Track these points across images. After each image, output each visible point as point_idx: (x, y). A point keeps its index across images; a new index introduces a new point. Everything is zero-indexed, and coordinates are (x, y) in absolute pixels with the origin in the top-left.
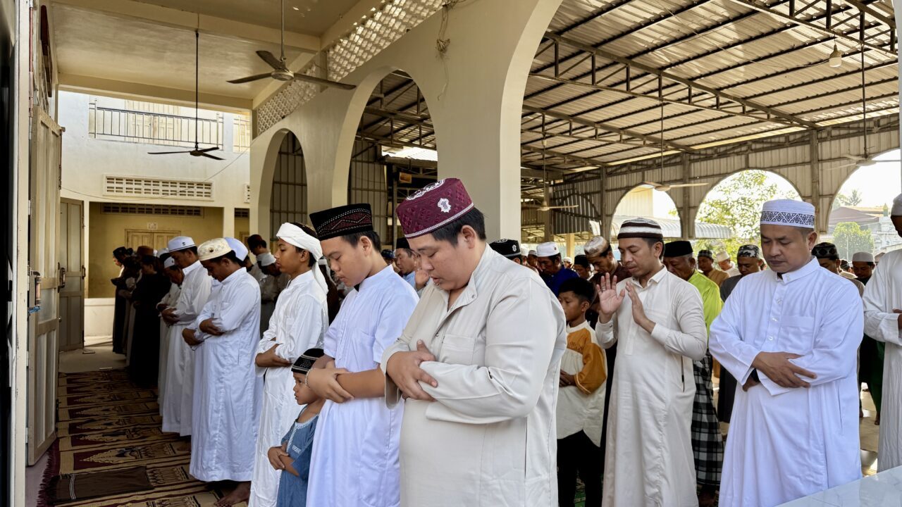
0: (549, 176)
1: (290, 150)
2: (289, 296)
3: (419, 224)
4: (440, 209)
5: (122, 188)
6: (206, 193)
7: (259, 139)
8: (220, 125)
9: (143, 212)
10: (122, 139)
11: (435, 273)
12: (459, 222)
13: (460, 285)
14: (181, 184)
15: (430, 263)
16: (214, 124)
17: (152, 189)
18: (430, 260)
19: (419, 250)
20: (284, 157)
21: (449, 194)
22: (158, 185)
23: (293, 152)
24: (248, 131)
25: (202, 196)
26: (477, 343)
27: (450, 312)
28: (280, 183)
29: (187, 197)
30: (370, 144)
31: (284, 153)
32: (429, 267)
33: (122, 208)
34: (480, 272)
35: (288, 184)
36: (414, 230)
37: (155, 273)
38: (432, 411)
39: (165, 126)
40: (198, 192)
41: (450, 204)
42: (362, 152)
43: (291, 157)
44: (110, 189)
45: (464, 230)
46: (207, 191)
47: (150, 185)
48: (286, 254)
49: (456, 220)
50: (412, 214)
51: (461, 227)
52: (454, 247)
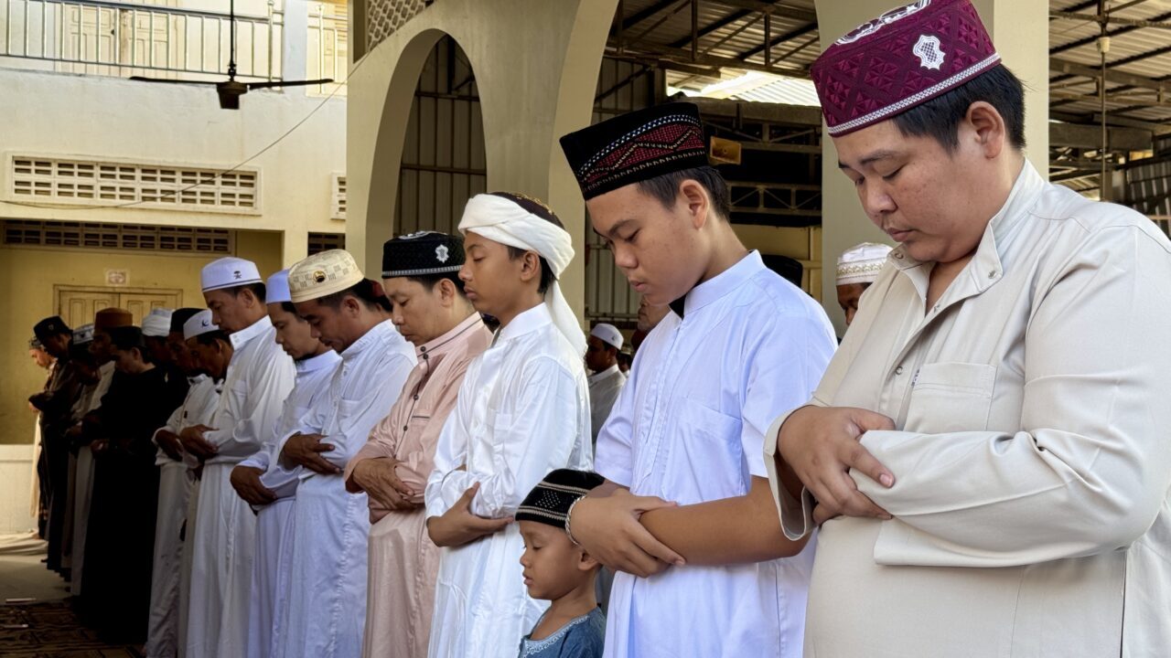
0: (1114, 141)
1: (442, 88)
2: (498, 363)
3: (865, 98)
4: (918, 60)
5: (48, 185)
6: (242, 196)
7: (370, 59)
8: (277, 29)
9: (96, 244)
10: (48, 66)
11: (897, 220)
12: (963, 92)
13: (956, 249)
14: (184, 174)
15: (888, 195)
16: (262, 29)
17: (118, 186)
18: (889, 187)
19: (863, 162)
20: (427, 103)
21: (940, 25)
22: (132, 178)
23: (449, 92)
24: (344, 46)
25: (233, 203)
26: (1002, 379)
27: (932, 315)
28: (418, 168)
29: (199, 206)
30: (638, 68)
31: (427, 94)
32: (886, 204)
33: (48, 234)
34: (1009, 223)
35: (435, 170)
36: (854, 112)
37: (151, 366)
38: (888, 544)
39: (146, 36)
40: (223, 195)
41: (942, 49)
42: (615, 88)
43: (444, 105)
44: (22, 187)
45: (974, 113)
46: (246, 190)
47: (113, 176)
48: (488, 266)
49: (955, 88)
50: (850, 75)
51: (968, 105)
52: (951, 156)
